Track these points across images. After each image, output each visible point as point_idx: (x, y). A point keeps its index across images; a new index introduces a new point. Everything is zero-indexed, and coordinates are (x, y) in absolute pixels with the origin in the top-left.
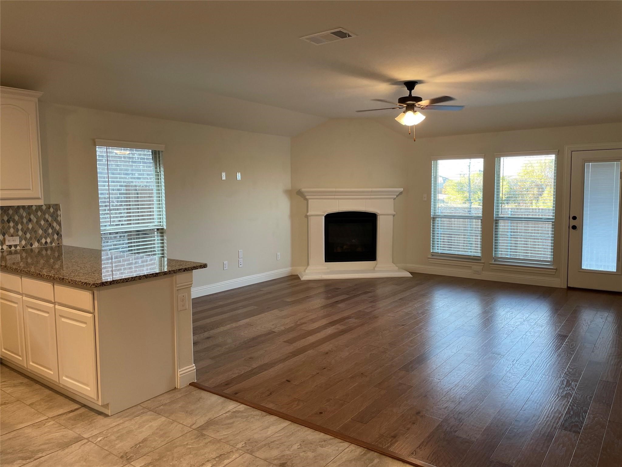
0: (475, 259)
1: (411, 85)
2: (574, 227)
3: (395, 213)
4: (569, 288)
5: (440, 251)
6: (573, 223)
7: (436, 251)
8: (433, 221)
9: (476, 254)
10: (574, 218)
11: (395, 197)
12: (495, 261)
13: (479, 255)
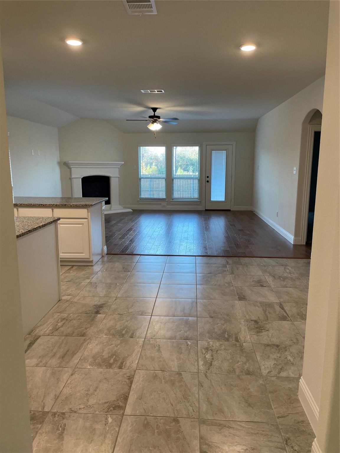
0: (163, 200)
1: (155, 110)
2: (208, 181)
3: (119, 176)
4: (206, 210)
5: (143, 197)
6: (207, 179)
7: (142, 197)
8: (140, 180)
9: (162, 197)
10: (208, 177)
11: (119, 167)
12: (172, 200)
13: (164, 197)
